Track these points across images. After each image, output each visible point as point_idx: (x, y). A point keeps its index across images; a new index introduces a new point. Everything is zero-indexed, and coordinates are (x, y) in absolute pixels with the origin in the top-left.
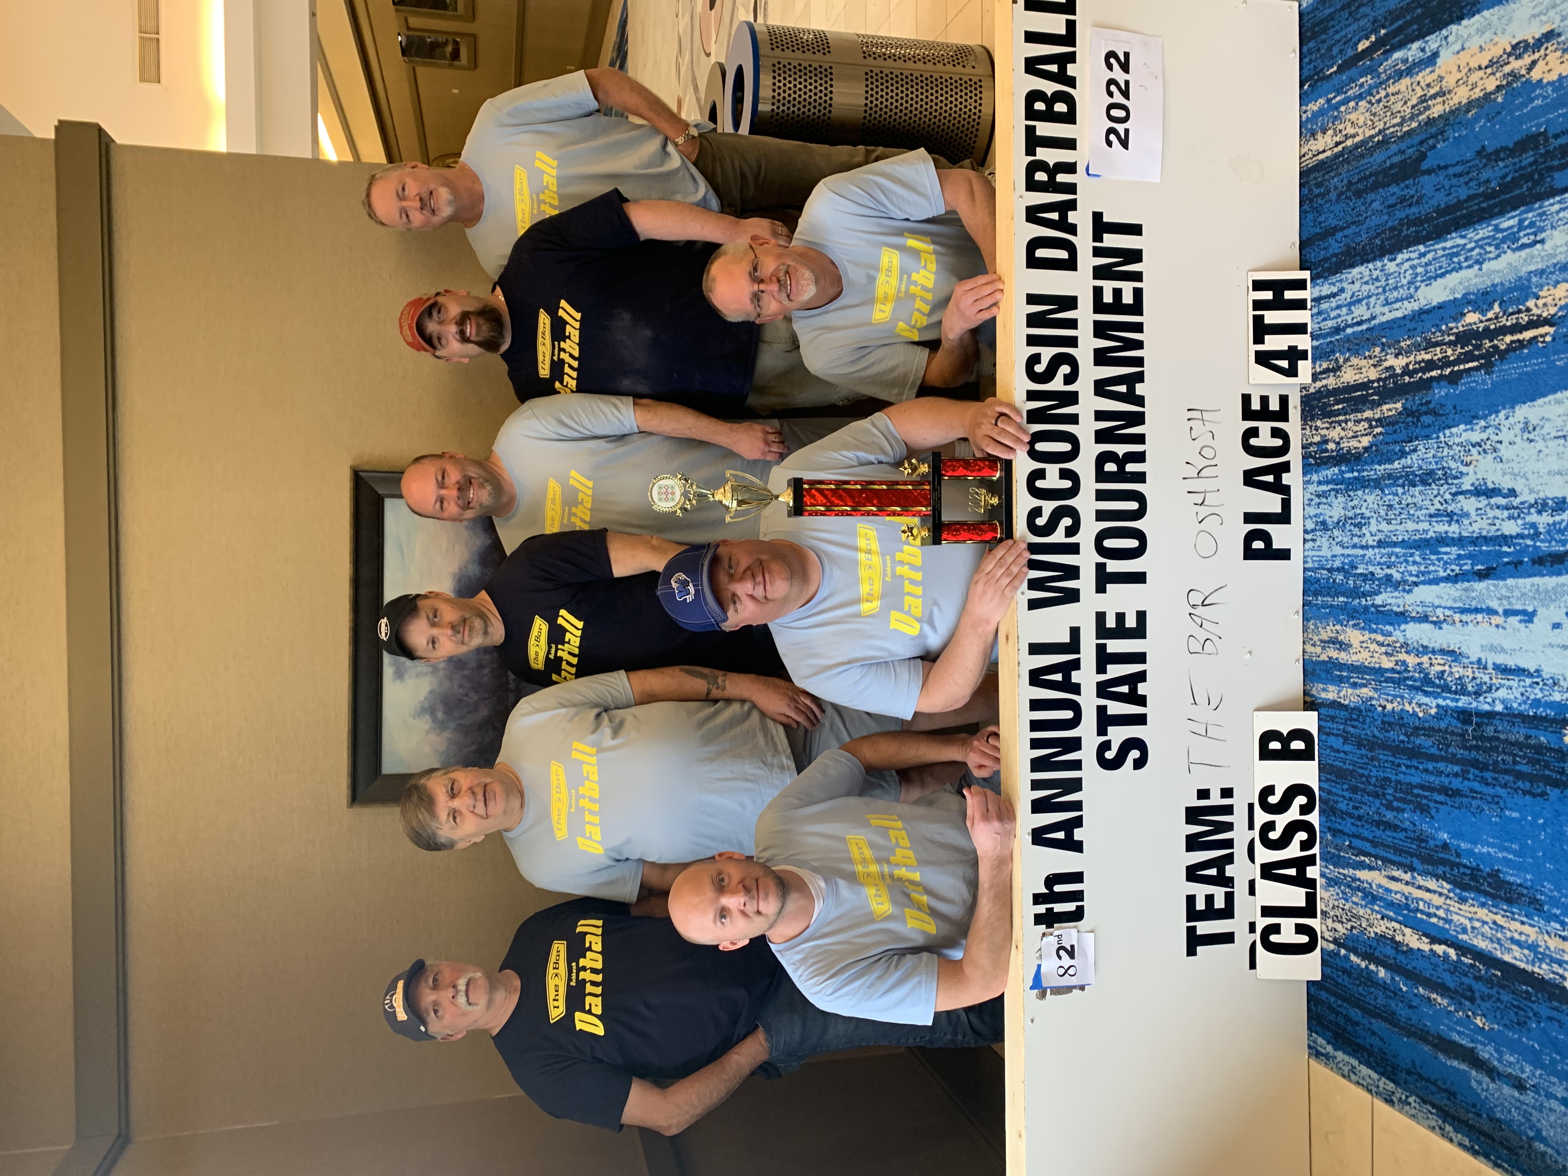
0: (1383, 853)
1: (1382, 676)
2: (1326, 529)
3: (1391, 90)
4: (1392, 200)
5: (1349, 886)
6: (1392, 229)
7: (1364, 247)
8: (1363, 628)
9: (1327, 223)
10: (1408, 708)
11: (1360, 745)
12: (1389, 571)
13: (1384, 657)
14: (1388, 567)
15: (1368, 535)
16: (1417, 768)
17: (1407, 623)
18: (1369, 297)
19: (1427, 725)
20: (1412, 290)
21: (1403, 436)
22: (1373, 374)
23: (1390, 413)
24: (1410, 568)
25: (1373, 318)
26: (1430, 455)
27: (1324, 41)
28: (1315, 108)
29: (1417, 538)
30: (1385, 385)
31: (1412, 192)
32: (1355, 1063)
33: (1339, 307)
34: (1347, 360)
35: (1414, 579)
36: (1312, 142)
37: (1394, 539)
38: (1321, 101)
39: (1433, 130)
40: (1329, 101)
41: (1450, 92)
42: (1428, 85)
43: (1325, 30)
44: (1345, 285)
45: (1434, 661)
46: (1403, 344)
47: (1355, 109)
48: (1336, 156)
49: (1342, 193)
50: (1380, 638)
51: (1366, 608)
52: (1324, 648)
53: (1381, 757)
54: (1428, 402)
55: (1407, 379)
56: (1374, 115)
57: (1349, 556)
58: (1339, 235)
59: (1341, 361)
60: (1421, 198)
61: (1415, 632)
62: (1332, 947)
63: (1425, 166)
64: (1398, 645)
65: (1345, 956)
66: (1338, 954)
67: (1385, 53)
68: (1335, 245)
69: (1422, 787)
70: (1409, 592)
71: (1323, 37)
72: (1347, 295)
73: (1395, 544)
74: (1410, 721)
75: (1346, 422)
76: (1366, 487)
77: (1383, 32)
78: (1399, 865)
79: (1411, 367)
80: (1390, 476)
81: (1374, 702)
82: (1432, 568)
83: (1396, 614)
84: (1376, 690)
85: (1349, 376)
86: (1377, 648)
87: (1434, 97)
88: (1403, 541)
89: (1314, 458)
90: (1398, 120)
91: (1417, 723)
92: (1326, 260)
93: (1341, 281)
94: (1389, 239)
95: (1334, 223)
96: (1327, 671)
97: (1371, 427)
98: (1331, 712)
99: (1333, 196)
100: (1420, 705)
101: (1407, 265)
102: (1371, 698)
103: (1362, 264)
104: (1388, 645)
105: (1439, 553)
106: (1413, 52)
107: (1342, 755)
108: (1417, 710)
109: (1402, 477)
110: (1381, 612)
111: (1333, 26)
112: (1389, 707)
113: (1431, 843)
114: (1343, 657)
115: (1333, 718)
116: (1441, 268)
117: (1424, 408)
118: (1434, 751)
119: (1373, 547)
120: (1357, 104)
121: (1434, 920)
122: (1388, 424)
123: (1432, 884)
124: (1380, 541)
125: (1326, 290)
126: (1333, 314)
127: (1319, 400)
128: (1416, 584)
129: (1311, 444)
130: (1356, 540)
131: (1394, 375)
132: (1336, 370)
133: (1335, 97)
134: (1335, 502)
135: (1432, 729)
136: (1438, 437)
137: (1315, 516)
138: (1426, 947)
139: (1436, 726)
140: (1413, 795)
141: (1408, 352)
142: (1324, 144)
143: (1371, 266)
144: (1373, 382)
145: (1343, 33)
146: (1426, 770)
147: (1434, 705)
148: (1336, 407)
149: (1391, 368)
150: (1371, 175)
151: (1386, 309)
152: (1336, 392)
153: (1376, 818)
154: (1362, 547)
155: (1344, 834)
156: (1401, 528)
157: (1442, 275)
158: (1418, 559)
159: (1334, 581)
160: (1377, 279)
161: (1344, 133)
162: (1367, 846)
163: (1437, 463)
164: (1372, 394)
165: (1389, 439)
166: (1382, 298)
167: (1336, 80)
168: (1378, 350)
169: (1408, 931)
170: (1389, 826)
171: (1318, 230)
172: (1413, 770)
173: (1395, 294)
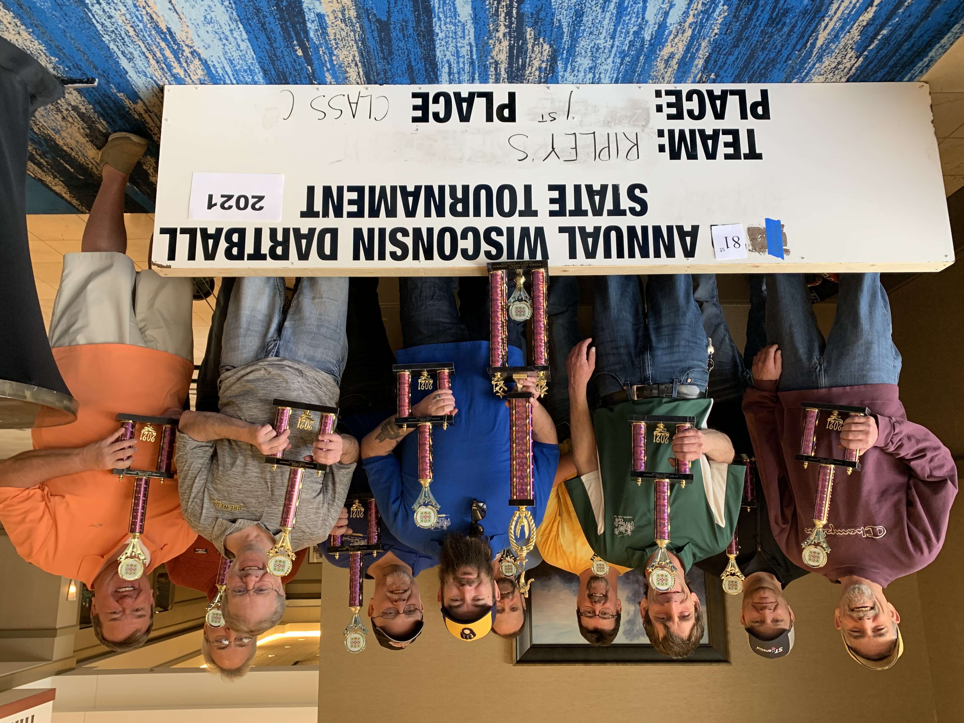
0: (809, 32)
1: (696, 35)
2: (595, 67)
3: (332, 37)
4: (400, 35)
5: (825, 50)
6: (418, 35)
7: (424, 50)
8: (663, 46)
9: (404, 70)
10: (720, 21)
11: (736, 46)
12: (631, 33)
13: (685, 35)
14: (629, 33)
15: (605, 44)
16: (759, 16)
17: (666, 22)
18: (456, 47)
19: (733, 11)
20: (460, 24)
21: (549, 28)
22: (506, 43)
23: (533, 34)
24: (632, 22)
25: (470, 44)
26: (565, 12)
27: (290, 74)
28: (330, 77)
29: (614, 18)
30: (515, 37)
31: (399, 25)
32: (938, 46)
33: (458, 63)
34: (492, 58)
35: (640, 19)
36: (351, 79)
37: (612, 30)
38: (327, 74)
39: (364, 15)
40: (328, 70)
41: (343, 7)
42: (336, 18)
43: (284, 74)
44: (445, 60)
45: (695, 8)
46: (491, 28)
47: (337, 56)
48: (364, 66)
49: (388, 63)
50: (672, 37)
51: (651, 45)
52: (670, 67)
53: (747, 35)
54: (532, 14)
55: (514, 25)
56: (344, 46)
57: (615, 54)
58: (413, 63)
59: (492, 61)
60: (403, 20)
61: (673, 18)
62: (861, 59)
63: (384, 18)
64: (679, 27)
65: (869, 52)
66: (867, 56)
67: (308, 41)
68: (419, 66)
69: (772, 13)
70: (647, 22)
71: (288, 73)
72: (452, 59)
73: (615, 30)
74: (728, 19)
75: (531, 57)
76: (575, 46)
77: (295, 42)
78: (819, 23)
79: (507, 24)
80: (572, 33)
81: (712, 39)
82: (636, 10)
83: (659, 28)
84: (704, 38)
85: (503, 57)
86: (678, 38)
87: (343, 14)
88: (614, 26)
89: (549, 74)
90: (352, 34)
91: (731, 16)
92: (426, 70)
93: (442, 62)
94: (424, 36)
95: (405, 66)
96: (685, 64)
97: (538, 44)
98: (712, 62)
99: (387, 67)
100: (720, 15)
101: (443, 27)
102: (709, 41)
103: (435, 51)
104: (678, 32)
105: (627, 7)
106: (312, 27)
107: (740, 56)
108: (723, 16)
109: (574, 27)
110: (656, 37)
111: (283, 69)
112: (716, 31)
113: (809, 7)
114: (678, 57)
115: (716, 61)
116: (450, 9)
117: (535, 16)
118: (751, 7)
119: (614, 41)
120: (335, 55)
121: (858, 5)
122: (539, 34)
123: (835, 6)
124: (611, 38)
125: (446, 70)
126: (461, 65)
127: (512, 72)
128: (643, 18)
129: (539, 76)
130: (605, 51)
131: (509, 33)
132: (497, 63)
133: (327, 67)
134: (579, 62)
135: (737, 9)
136: (555, 9)
137: (585, 72)
138: (874, 9)
139: (735, 7)
140: (775, 19)
141: (498, 25)
142: (352, 73)
143: (437, 46)
144: (510, 44)
145: (289, 64)
146: (762, 11)
147: (722, 7)
148: (520, 63)
149: (504, 35)
150: (381, 47)
151: (467, 38)
152: (510, 64)
153: (784, 37)
154: (612, 47)
155: (790, 54)
156: (605, 27)
157: (455, 8)
158: (628, 18)
159: (629, 62)
160: (447, 43)
161: (350, 62)
162: (802, 41)
163: (571, 9)
164: (518, 43)
165: (548, 33)
166: (459, 39)
167: (316, 66)
168: (490, 41)
169: (861, 18)
170: (791, 30)
171: (406, 75)
172: (761, 18)
173: (459, 33)
